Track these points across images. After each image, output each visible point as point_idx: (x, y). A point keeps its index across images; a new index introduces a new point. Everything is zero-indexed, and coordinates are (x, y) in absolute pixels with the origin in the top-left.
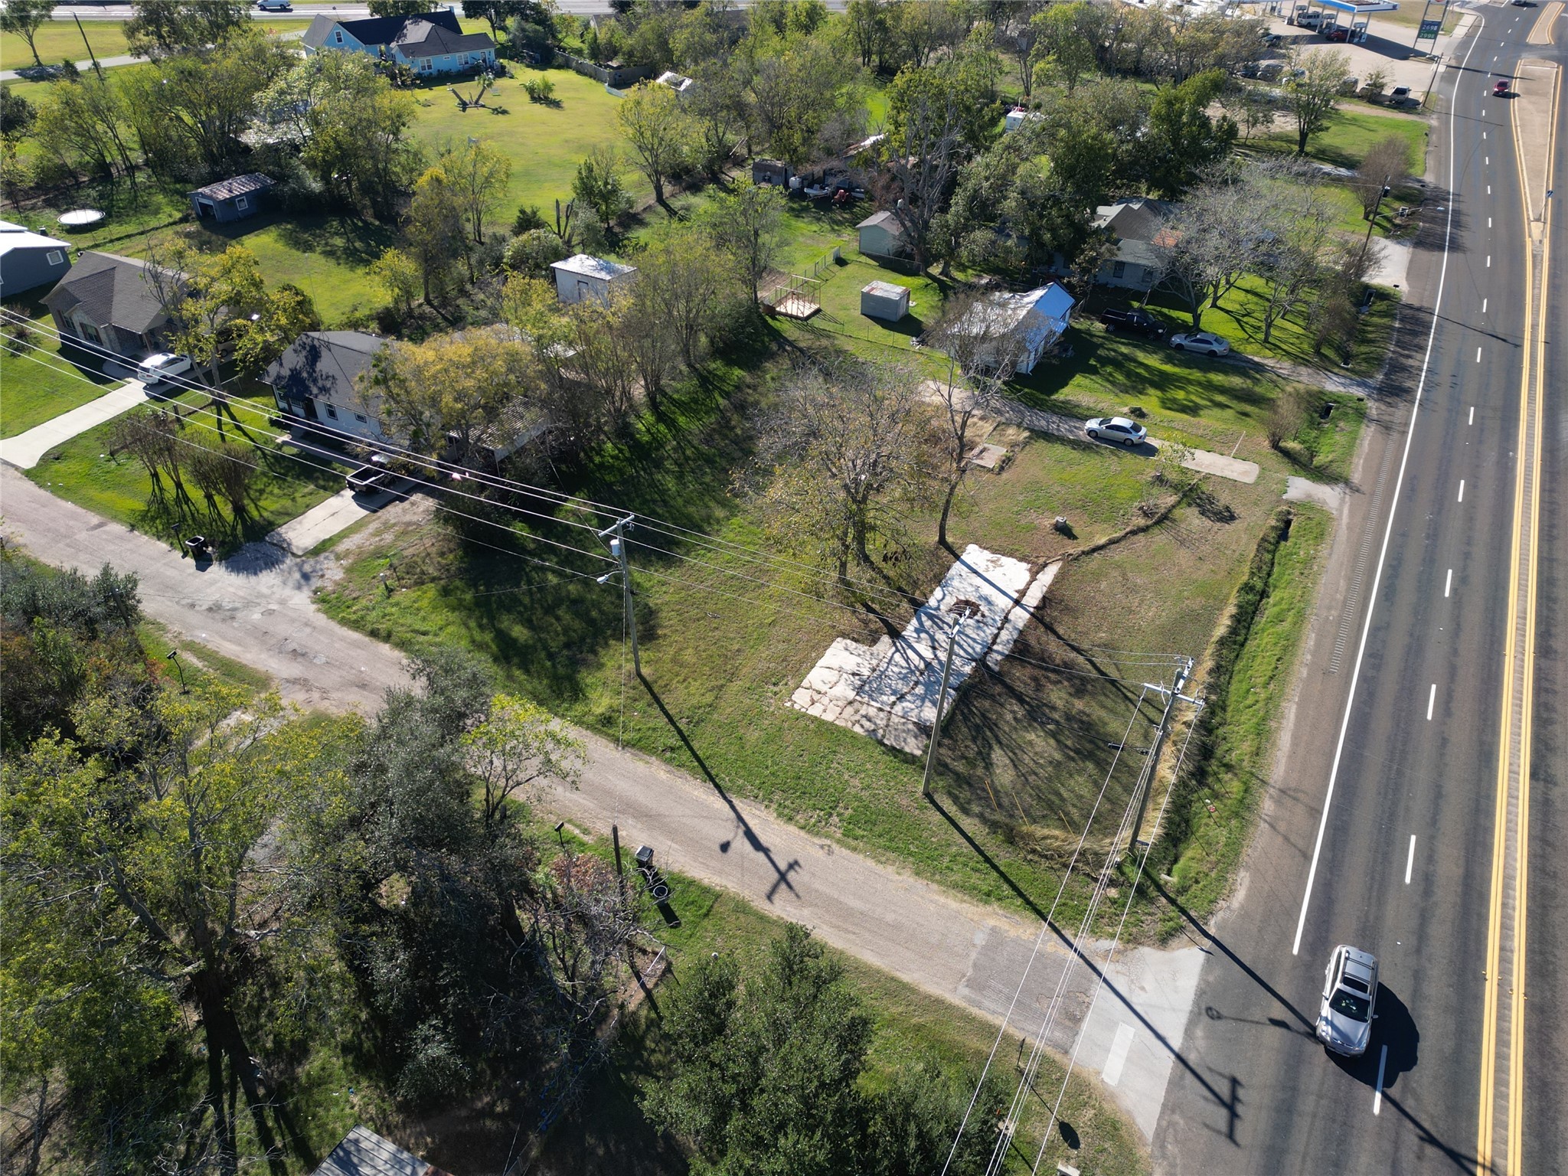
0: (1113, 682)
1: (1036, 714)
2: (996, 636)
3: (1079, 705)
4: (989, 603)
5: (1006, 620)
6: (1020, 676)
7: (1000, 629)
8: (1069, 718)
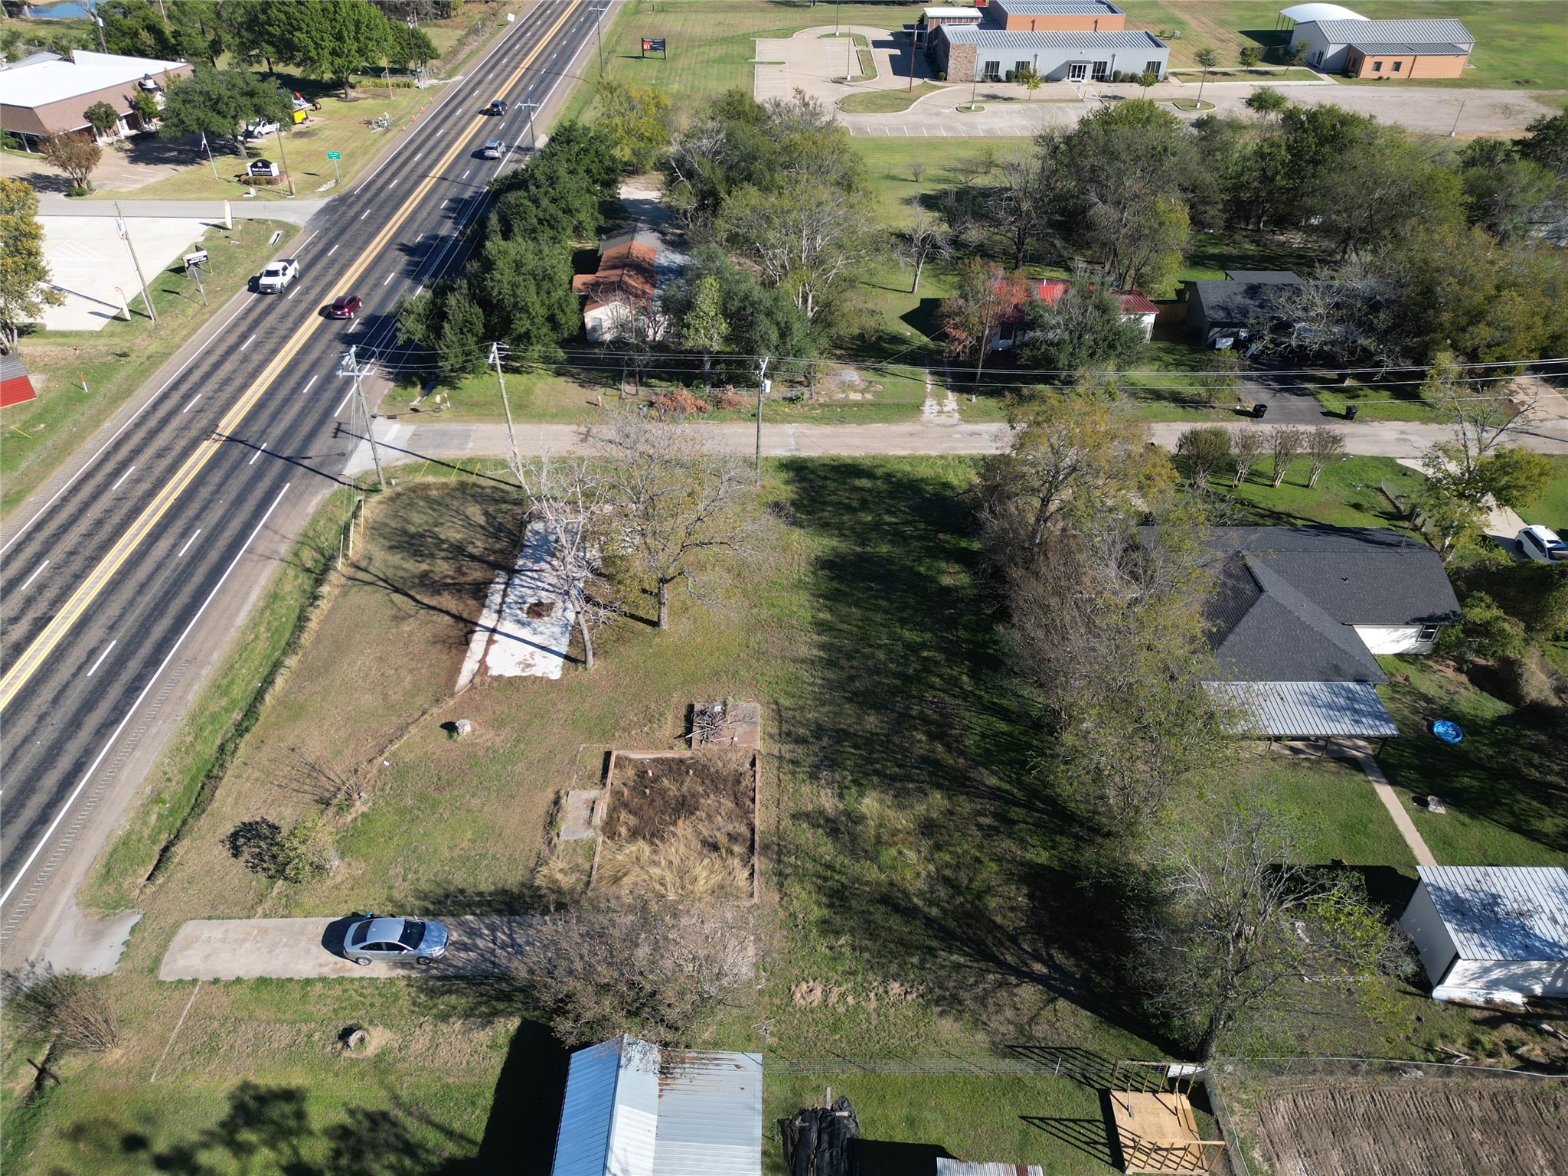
0: (397, 590)
1: (458, 551)
2: (505, 595)
3: (424, 567)
4: (519, 622)
5: (500, 612)
6: (476, 573)
7: (503, 602)
8: (432, 556)
